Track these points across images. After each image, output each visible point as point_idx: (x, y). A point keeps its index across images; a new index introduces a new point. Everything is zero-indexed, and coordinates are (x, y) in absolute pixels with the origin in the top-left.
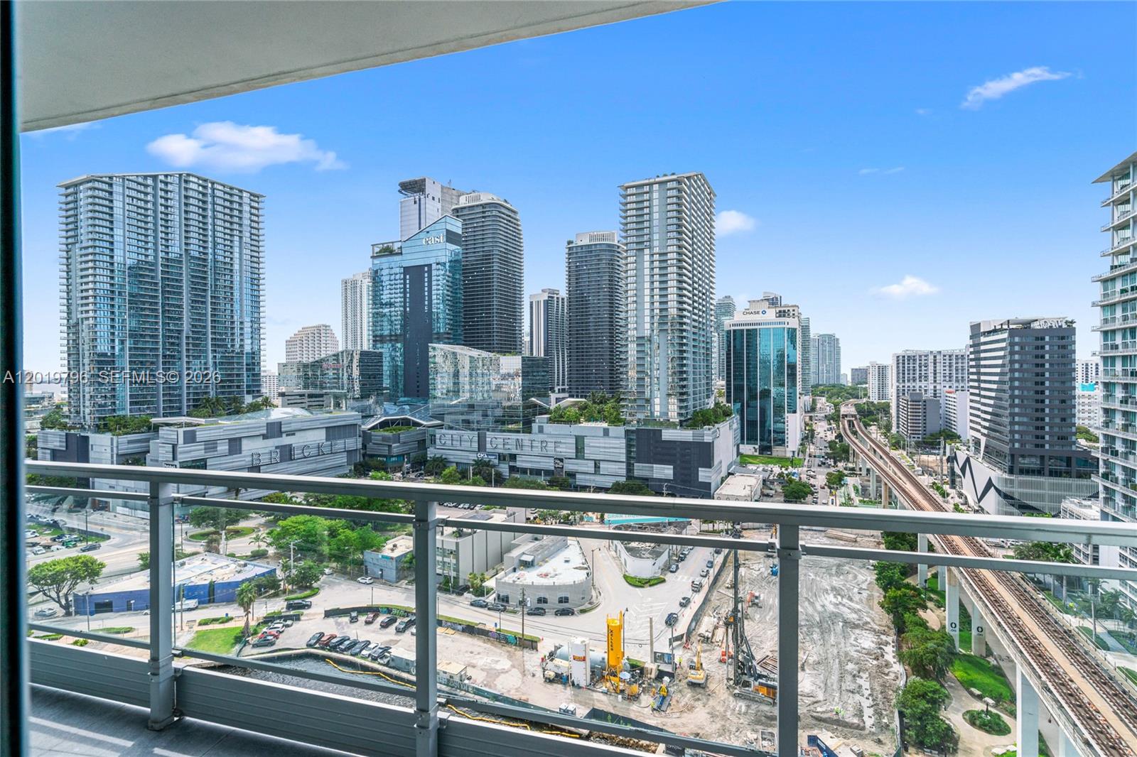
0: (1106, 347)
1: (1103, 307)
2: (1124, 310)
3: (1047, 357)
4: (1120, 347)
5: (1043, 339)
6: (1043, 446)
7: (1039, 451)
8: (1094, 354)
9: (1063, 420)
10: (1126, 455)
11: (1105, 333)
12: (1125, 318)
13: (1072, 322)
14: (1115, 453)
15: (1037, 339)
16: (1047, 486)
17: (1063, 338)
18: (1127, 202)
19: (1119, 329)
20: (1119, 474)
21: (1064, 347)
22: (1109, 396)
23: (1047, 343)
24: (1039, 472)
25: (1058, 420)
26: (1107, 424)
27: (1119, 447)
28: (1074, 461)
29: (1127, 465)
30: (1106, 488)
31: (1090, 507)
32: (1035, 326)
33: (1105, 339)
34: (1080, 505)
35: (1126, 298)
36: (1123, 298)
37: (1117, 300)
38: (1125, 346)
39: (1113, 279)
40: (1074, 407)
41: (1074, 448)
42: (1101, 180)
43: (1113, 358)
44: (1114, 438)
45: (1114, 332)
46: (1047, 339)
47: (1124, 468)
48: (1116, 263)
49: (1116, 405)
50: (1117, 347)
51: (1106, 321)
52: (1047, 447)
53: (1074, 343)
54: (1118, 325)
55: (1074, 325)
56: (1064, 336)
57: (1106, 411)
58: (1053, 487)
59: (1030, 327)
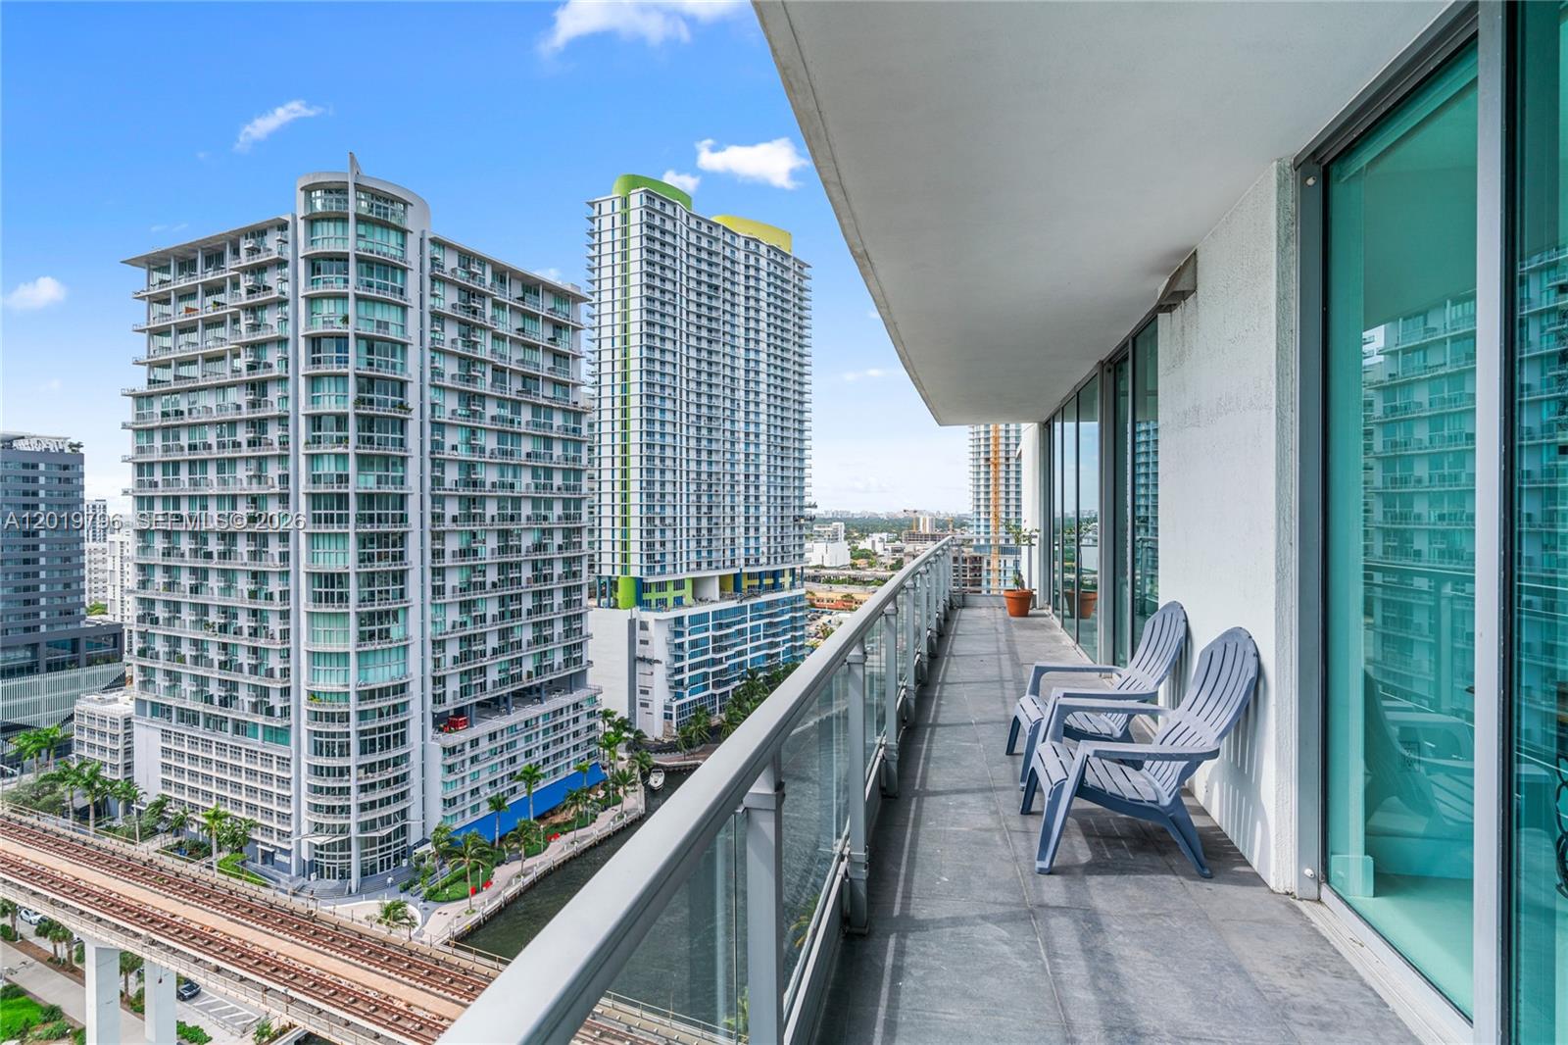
0: (140, 484)
1: (135, 430)
2: (165, 438)
3: (42, 494)
4: (160, 484)
5: (35, 466)
6: (36, 628)
7: (31, 637)
8: (125, 493)
9: (67, 586)
10: (170, 621)
11: (140, 466)
12: (167, 449)
13: (79, 446)
14: (155, 621)
15: (25, 466)
16: (43, 688)
17: (66, 468)
18: (167, 302)
19: (158, 462)
20: (160, 646)
21: (68, 480)
22: (144, 549)
23: (42, 473)
24: (31, 669)
25: (59, 588)
26: (143, 584)
27: (160, 612)
28: (83, 644)
29: (172, 634)
30: (143, 669)
31: (116, 700)
32: (20, 445)
33: (140, 473)
34: (103, 702)
35: (169, 423)
36: (165, 423)
37: (157, 424)
38: (167, 483)
39: (150, 396)
40: (83, 566)
41: (83, 624)
42: (133, 262)
43: (151, 499)
44: (152, 602)
45: (151, 465)
46: (42, 467)
47: (168, 638)
48: (152, 377)
49: (157, 559)
50: (156, 485)
51: (141, 450)
52: (43, 628)
53: (82, 475)
54: (157, 456)
55: (81, 450)
56: (67, 464)
57: (142, 568)
58: (53, 687)
59: (11, 447)
